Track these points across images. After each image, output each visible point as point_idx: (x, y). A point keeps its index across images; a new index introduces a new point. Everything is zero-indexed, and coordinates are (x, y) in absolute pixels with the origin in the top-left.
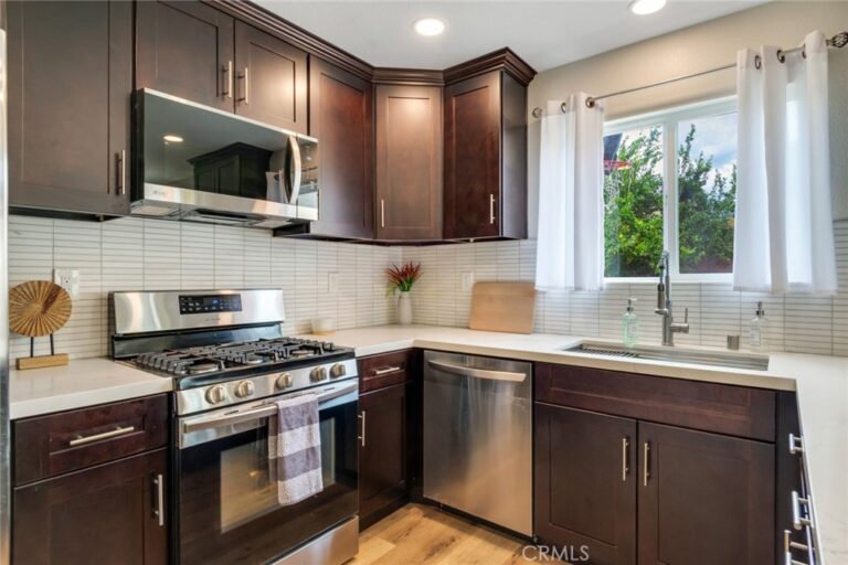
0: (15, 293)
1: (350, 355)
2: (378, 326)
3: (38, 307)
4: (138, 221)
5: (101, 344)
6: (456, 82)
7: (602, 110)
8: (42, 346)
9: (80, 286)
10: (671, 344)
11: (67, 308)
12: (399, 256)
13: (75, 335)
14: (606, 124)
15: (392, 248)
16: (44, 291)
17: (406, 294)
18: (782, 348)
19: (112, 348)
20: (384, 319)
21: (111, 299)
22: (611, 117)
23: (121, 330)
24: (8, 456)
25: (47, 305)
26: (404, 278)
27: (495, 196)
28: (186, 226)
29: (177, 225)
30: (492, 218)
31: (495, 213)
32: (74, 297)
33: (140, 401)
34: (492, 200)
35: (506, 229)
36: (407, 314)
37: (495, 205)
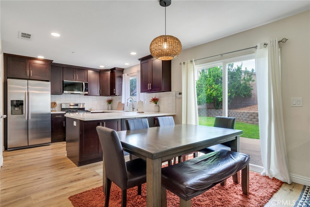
0: (51, 103)
1: (90, 112)
3: (53, 105)
5: (60, 109)
6: (113, 70)
7: (129, 76)
9: (58, 103)
11: (56, 105)
12: (110, 98)
13: (57, 108)
14: (129, 78)
15: (108, 97)
16: (54, 103)
17: (110, 105)
20: (107, 109)
21: (61, 104)
22: (131, 77)
23: (62, 108)
26: (110, 102)
27: (115, 89)
28: (71, 95)
29: (70, 95)
30: (114, 93)
31: (115, 92)
32: (57, 104)
33: (62, 114)
34: (114, 90)
35: (117, 94)
36: (110, 108)
37: (115, 90)
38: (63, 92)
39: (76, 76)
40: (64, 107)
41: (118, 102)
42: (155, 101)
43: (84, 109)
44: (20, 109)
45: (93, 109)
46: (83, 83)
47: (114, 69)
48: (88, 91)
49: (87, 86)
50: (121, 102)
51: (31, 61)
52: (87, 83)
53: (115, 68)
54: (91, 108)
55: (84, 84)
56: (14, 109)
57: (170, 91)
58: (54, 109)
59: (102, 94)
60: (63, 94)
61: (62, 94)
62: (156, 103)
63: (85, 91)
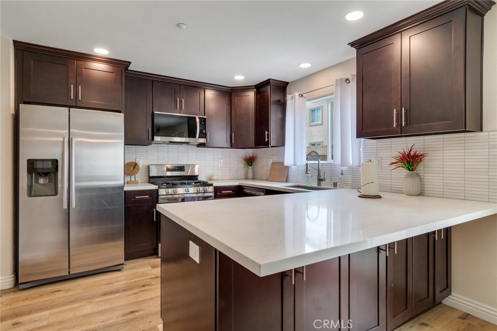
1: (212, 185)
2: (240, 179)
3: (132, 168)
4: (156, 145)
5: (147, 179)
6: (260, 88)
7: (305, 98)
8: (133, 178)
9: (142, 163)
10: (321, 186)
11: (138, 169)
12: (250, 152)
13: (140, 176)
14: (307, 103)
15: (246, 149)
16: (134, 164)
17: (250, 167)
18: (351, 187)
19: (149, 181)
20: (243, 177)
21: (149, 167)
23: (151, 175)
24: (124, 195)
25: (134, 168)
26: (250, 161)
27: (268, 132)
28: (169, 145)
29: (167, 145)
30: (266, 139)
31: (268, 138)
32: (140, 166)
33: (151, 190)
34: (266, 133)
35: (273, 142)
36: (250, 175)
37: (268, 135)
38: (153, 139)
39: (181, 102)
40: (154, 173)
41: (271, 162)
42: (411, 161)
43: (197, 179)
44: (50, 181)
45: (215, 178)
46: (195, 118)
47: (267, 83)
48: (205, 138)
49: (205, 124)
51: (79, 62)
52: (205, 119)
53: (269, 79)
54: (212, 176)
55: (198, 120)
56: (37, 182)
57: (481, 130)
58: (133, 179)
59: (235, 143)
60: (153, 145)
61: (151, 144)
62: (412, 169)
63: (199, 137)
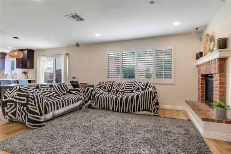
41: (2, 73)
50: (4, 74)
57: (33, 68)
62: (26, 74)
